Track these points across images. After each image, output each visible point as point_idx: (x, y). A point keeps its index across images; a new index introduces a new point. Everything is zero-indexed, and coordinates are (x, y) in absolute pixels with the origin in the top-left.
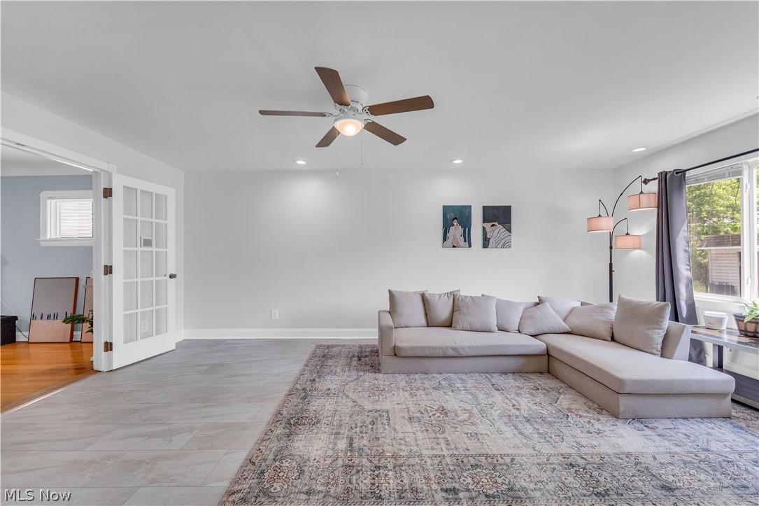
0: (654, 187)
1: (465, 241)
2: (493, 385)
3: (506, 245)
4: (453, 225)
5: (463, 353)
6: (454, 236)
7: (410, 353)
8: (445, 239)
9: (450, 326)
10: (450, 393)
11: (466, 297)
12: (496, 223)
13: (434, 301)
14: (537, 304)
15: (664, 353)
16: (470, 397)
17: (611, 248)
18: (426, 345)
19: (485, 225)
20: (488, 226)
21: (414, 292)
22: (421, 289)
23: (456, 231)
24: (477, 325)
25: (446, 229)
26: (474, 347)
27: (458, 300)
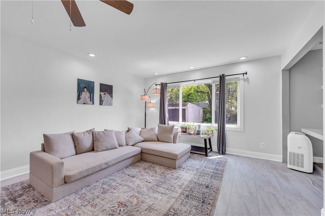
0: (159, 87)
1: (91, 101)
2: (129, 175)
3: (110, 104)
4: (84, 91)
5: (110, 164)
6: (85, 97)
7: (78, 177)
8: (79, 98)
9: (93, 150)
10: (115, 191)
11: (99, 132)
12: (106, 93)
13: (81, 137)
14: (128, 131)
15: (174, 142)
16: (126, 188)
17: (146, 107)
18: (89, 167)
19: (101, 93)
20: (102, 94)
21: (65, 133)
22: (70, 130)
23: (85, 95)
24: (109, 146)
25: (80, 93)
26: (116, 159)
27: (96, 134)
